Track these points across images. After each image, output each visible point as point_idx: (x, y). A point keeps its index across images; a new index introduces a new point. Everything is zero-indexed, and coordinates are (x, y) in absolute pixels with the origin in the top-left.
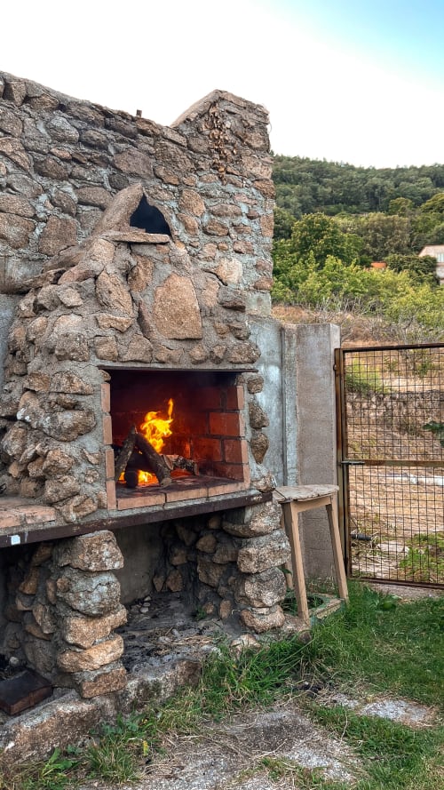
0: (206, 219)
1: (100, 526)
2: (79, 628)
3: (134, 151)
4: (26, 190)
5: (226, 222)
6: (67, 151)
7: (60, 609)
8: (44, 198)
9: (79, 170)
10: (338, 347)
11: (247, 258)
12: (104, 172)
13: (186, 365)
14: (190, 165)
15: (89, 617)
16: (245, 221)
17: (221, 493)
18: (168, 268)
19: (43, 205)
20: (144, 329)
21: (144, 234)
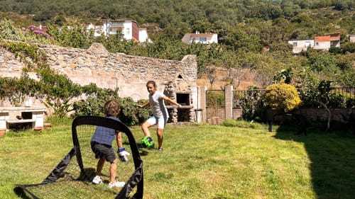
0: (187, 73)
2: (173, 117)
5: (190, 73)
8: (168, 73)
9: (171, 69)
11: (193, 77)
14: (185, 66)
15: (175, 116)
16: (193, 72)
18: (182, 82)
20: (180, 89)
21: (179, 79)
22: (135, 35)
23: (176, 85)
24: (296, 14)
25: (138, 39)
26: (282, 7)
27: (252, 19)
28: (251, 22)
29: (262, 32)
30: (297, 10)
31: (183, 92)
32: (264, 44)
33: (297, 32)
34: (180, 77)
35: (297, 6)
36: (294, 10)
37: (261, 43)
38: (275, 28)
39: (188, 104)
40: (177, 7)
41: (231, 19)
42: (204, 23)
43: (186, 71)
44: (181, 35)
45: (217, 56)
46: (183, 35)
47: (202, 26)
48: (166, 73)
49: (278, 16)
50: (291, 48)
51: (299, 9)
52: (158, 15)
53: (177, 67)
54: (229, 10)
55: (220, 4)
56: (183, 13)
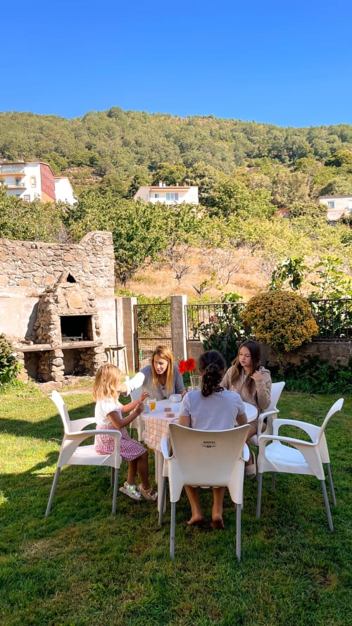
0: (91, 269)
1: (59, 348)
2: (54, 368)
3: (69, 254)
4: (41, 270)
5: (98, 269)
6: (51, 258)
7: (51, 365)
8: (45, 271)
9: (54, 263)
10: (136, 304)
11: (105, 278)
12: (61, 262)
13: (79, 314)
14: (86, 254)
15: (57, 366)
16: (104, 267)
17: (87, 344)
18: (74, 292)
19: (45, 274)
20: (68, 307)
21: (69, 284)
22: (48, 189)
23: (61, 298)
24: (333, 150)
25: (53, 197)
26: (310, 140)
27: (259, 160)
28: (258, 165)
29: (274, 182)
30: (335, 145)
31: (77, 313)
32: (278, 203)
33: (335, 182)
34: (71, 279)
35: (336, 137)
36: (330, 145)
37: (273, 202)
38: (296, 176)
39: (90, 338)
40: (127, 138)
41: (223, 159)
42: (173, 168)
43: (89, 265)
44: (134, 189)
45: (191, 227)
46: (137, 189)
47: (172, 173)
48: (41, 272)
49: (304, 155)
50: (323, 210)
51: (338, 143)
52: (93, 153)
53: (68, 257)
54: (220, 144)
55: (203, 133)
56: (139, 149)
